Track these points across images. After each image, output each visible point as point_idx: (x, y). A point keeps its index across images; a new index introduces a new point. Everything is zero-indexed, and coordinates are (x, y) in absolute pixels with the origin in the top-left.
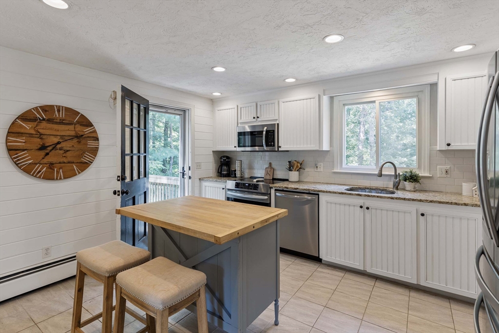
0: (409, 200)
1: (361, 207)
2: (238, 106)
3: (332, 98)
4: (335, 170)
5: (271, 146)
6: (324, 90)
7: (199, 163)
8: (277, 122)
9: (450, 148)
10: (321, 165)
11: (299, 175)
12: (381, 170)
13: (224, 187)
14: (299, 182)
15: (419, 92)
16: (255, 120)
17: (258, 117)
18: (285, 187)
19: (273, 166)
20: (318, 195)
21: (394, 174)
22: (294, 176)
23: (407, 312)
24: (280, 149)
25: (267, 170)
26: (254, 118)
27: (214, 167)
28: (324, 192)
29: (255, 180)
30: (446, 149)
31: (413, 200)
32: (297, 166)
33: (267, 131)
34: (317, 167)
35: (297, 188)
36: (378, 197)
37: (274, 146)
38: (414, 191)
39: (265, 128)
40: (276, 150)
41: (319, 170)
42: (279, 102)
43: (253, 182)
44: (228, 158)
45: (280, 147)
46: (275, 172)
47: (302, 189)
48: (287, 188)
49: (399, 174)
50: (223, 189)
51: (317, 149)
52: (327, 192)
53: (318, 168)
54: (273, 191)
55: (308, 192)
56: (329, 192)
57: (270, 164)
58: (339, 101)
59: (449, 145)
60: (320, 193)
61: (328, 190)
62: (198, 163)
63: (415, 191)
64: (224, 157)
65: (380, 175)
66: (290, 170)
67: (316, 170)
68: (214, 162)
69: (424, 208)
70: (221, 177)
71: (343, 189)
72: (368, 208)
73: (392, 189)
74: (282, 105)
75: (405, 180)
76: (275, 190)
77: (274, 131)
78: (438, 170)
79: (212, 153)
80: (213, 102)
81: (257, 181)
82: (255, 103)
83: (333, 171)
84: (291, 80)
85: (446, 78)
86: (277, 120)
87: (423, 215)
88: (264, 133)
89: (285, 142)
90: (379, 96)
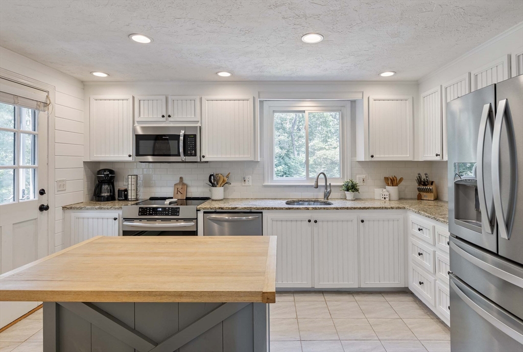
0: (351, 208)
1: (309, 221)
2: (133, 97)
3: (261, 102)
4: (266, 184)
5: (191, 155)
6: (259, 93)
7: (63, 181)
8: (199, 125)
9: (373, 159)
10: (249, 178)
11: (224, 191)
12: (317, 182)
13: (117, 217)
14: (224, 200)
15: (342, 106)
16: (164, 119)
17: (169, 116)
18: (220, 208)
19: (185, 182)
20: (262, 213)
21: (324, 184)
22: (218, 192)
23: (364, 317)
24: (203, 160)
25: (177, 187)
26: (163, 116)
27: (86, 187)
28: (268, 209)
29: (167, 202)
30: (370, 160)
31: (355, 208)
32: (224, 180)
33: (185, 136)
34: (245, 181)
35: (236, 208)
36: (324, 208)
37: (195, 155)
38: (354, 200)
39: (182, 133)
40: (199, 160)
41: (247, 183)
42: (201, 99)
43: (164, 204)
44: (111, 172)
45: (204, 157)
46: (188, 189)
47: (242, 208)
48: (222, 208)
49: (330, 184)
50: (115, 219)
51: (253, 159)
52: (272, 208)
53: (247, 181)
54: (201, 215)
55: (249, 211)
56: (275, 208)
57: (181, 178)
58: (269, 107)
59: (372, 156)
60: (264, 211)
61: (274, 207)
62: (60, 181)
63: (356, 199)
64: (105, 170)
65: (317, 186)
66: (213, 185)
67: (244, 184)
68: (86, 180)
69: (364, 215)
70: (99, 201)
71: (282, 204)
72: (316, 222)
73: (323, 200)
74: (206, 104)
75: (348, 190)
76: (205, 212)
77: (195, 136)
78: (357, 179)
79: (82, 165)
80: (85, 86)
81: (170, 203)
82: (164, 97)
83: (264, 184)
84: (224, 74)
85: (369, 98)
86: (198, 121)
87: (362, 221)
88: (182, 138)
89: (209, 150)
90: (308, 106)
